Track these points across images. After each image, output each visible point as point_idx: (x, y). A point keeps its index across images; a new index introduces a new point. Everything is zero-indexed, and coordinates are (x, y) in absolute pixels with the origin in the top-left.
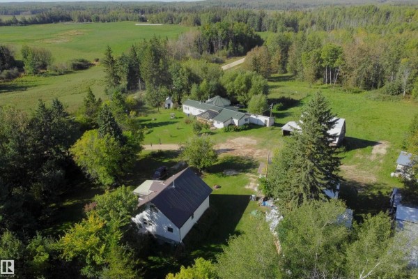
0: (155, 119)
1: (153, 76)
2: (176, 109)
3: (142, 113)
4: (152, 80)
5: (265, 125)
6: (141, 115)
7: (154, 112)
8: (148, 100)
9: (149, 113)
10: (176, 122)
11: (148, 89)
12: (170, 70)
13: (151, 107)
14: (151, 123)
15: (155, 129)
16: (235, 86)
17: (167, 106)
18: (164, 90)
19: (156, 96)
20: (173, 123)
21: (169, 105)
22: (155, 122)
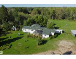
0: (11, 37)
1: (5, 18)
2: (18, 30)
3: (3, 35)
4: (5, 19)
5: (61, 33)
6: (2, 36)
7: (8, 33)
8: (5, 28)
9: (6, 34)
10: (22, 37)
11: (4, 24)
12: (13, 15)
13: (6, 31)
14: (9, 40)
15: (13, 43)
16: (39, 20)
17: (13, 29)
18: (11, 23)
19: (8, 26)
20: (21, 38)
21: (15, 29)
22: (11, 39)
